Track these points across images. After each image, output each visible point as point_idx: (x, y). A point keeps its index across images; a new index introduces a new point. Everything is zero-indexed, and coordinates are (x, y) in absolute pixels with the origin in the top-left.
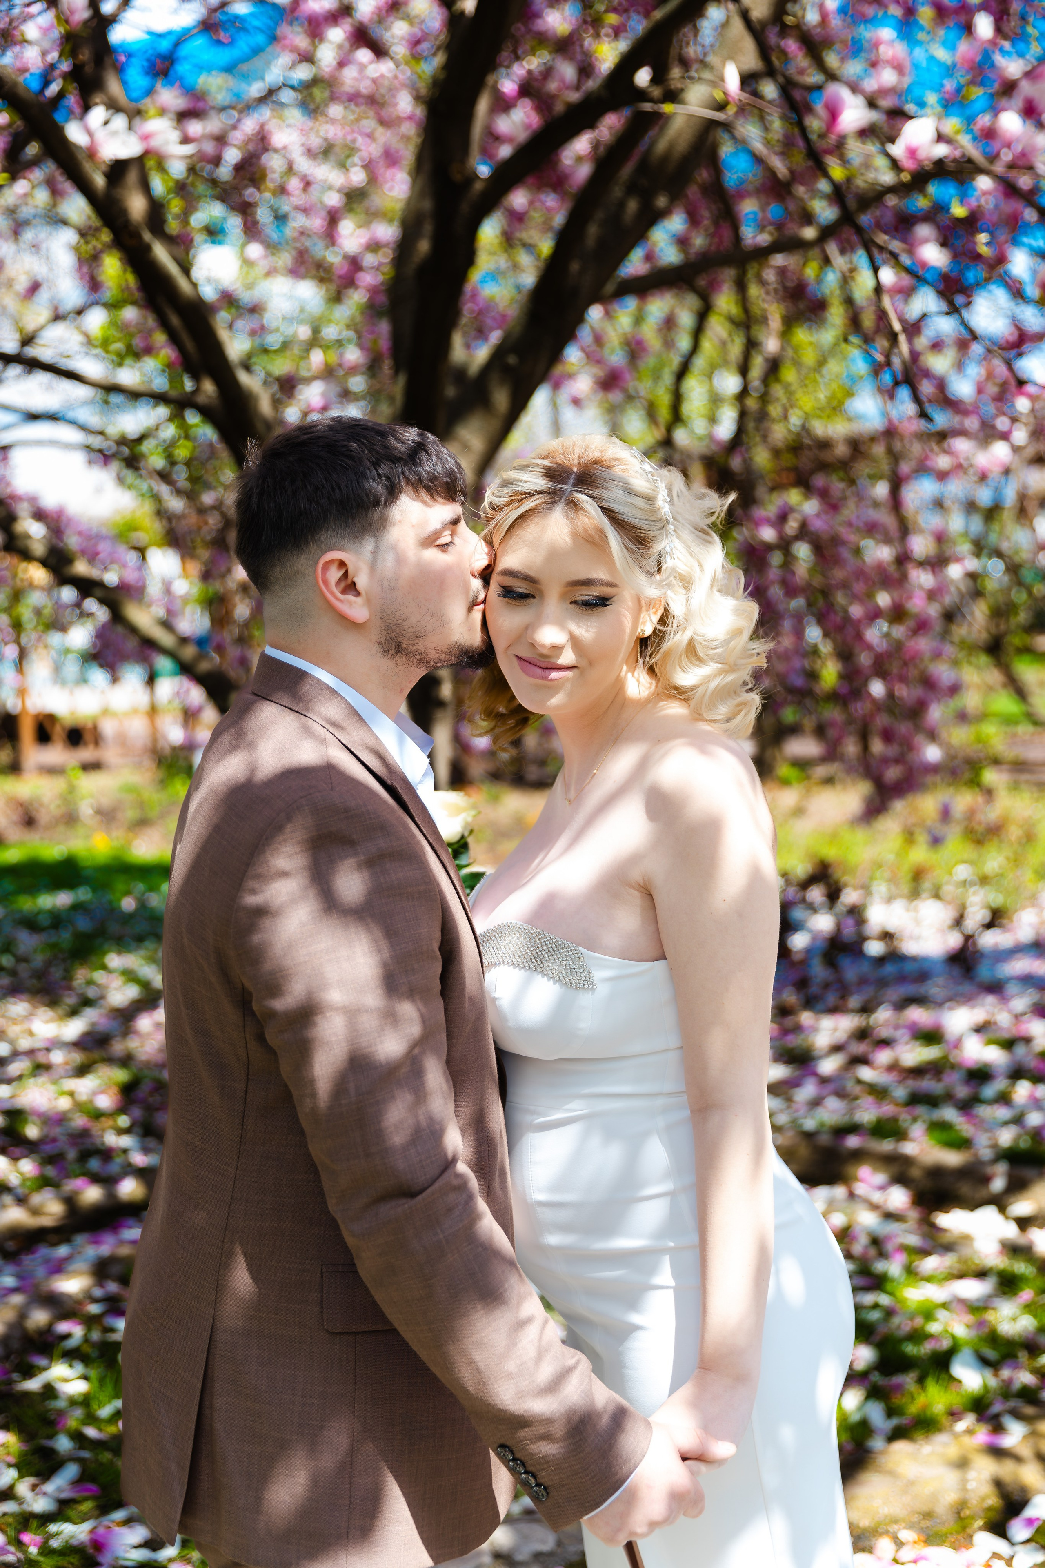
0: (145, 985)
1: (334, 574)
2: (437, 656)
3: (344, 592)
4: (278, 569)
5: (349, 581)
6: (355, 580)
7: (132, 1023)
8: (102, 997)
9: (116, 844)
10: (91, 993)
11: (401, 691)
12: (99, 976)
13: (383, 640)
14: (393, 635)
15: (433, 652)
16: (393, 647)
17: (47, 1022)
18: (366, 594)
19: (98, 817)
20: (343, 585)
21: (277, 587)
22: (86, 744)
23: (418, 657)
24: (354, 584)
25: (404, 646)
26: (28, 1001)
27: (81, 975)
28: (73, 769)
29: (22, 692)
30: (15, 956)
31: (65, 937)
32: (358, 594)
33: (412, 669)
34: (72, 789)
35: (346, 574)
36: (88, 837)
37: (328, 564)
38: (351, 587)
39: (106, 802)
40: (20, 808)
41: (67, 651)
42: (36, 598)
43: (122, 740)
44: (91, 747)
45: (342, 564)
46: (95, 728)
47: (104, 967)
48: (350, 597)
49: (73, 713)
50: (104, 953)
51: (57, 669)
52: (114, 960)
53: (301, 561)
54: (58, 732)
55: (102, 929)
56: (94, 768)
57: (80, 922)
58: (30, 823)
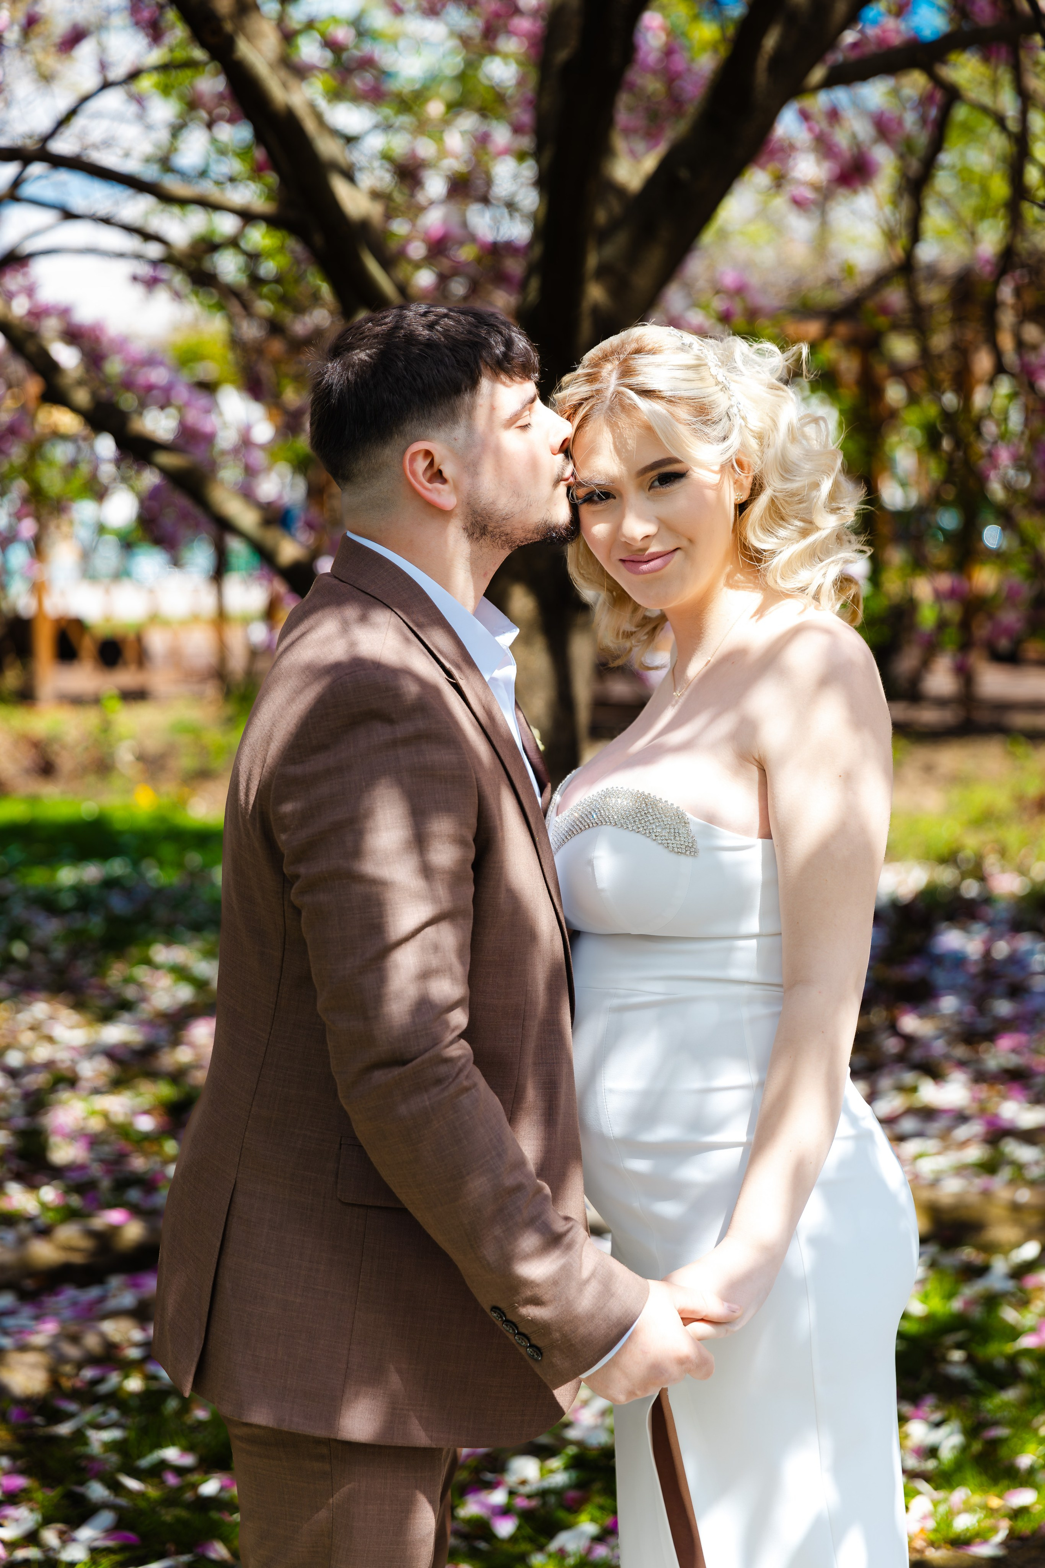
0: (200, 984)
1: (421, 465)
2: (523, 535)
3: (430, 481)
4: (362, 463)
5: (435, 469)
6: (441, 467)
7: (184, 1032)
8: (144, 999)
9: (165, 801)
10: (130, 993)
11: (485, 574)
12: (141, 973)
13: (468, 525)
14: (479, 519)
15: (520, 532)
16: (478, 531)
17: (72, 1027)
18: (453, 481)
19: (140, 765)
20: (429, 474)
21: (360, 479)
22: (125, 664)
23: (503, 538)
24: (440, 472)
25: (490, 529)
26: (47, 1001)
27: (116, 973)
28: (111, 697)
29: (38, 588)
30: (28, 943)
31: (95, 924)
32: (444, 481)
33: (497, 550)
34: (106, 727)
35: (432, 464)
36: (129, 791)
37: (415, 454)
38: (438, 476)
39: (153, 745)
40: (33, 751)
41: (101, 529)
42: (61, 453)
43: (175, 656)
44: (133, 668)
45: (428, 454)
46: (139, 640)
47: (148, 962)
48: (438, 485)
49: (108, 619)
50: (149, 944)
51: (86, 556)
52: (162, 954)
53: (388, 453)
54: (87, 646)
55: (144, 913)
56: (137, 696)
57: (116, 903)
58: (46, 771)
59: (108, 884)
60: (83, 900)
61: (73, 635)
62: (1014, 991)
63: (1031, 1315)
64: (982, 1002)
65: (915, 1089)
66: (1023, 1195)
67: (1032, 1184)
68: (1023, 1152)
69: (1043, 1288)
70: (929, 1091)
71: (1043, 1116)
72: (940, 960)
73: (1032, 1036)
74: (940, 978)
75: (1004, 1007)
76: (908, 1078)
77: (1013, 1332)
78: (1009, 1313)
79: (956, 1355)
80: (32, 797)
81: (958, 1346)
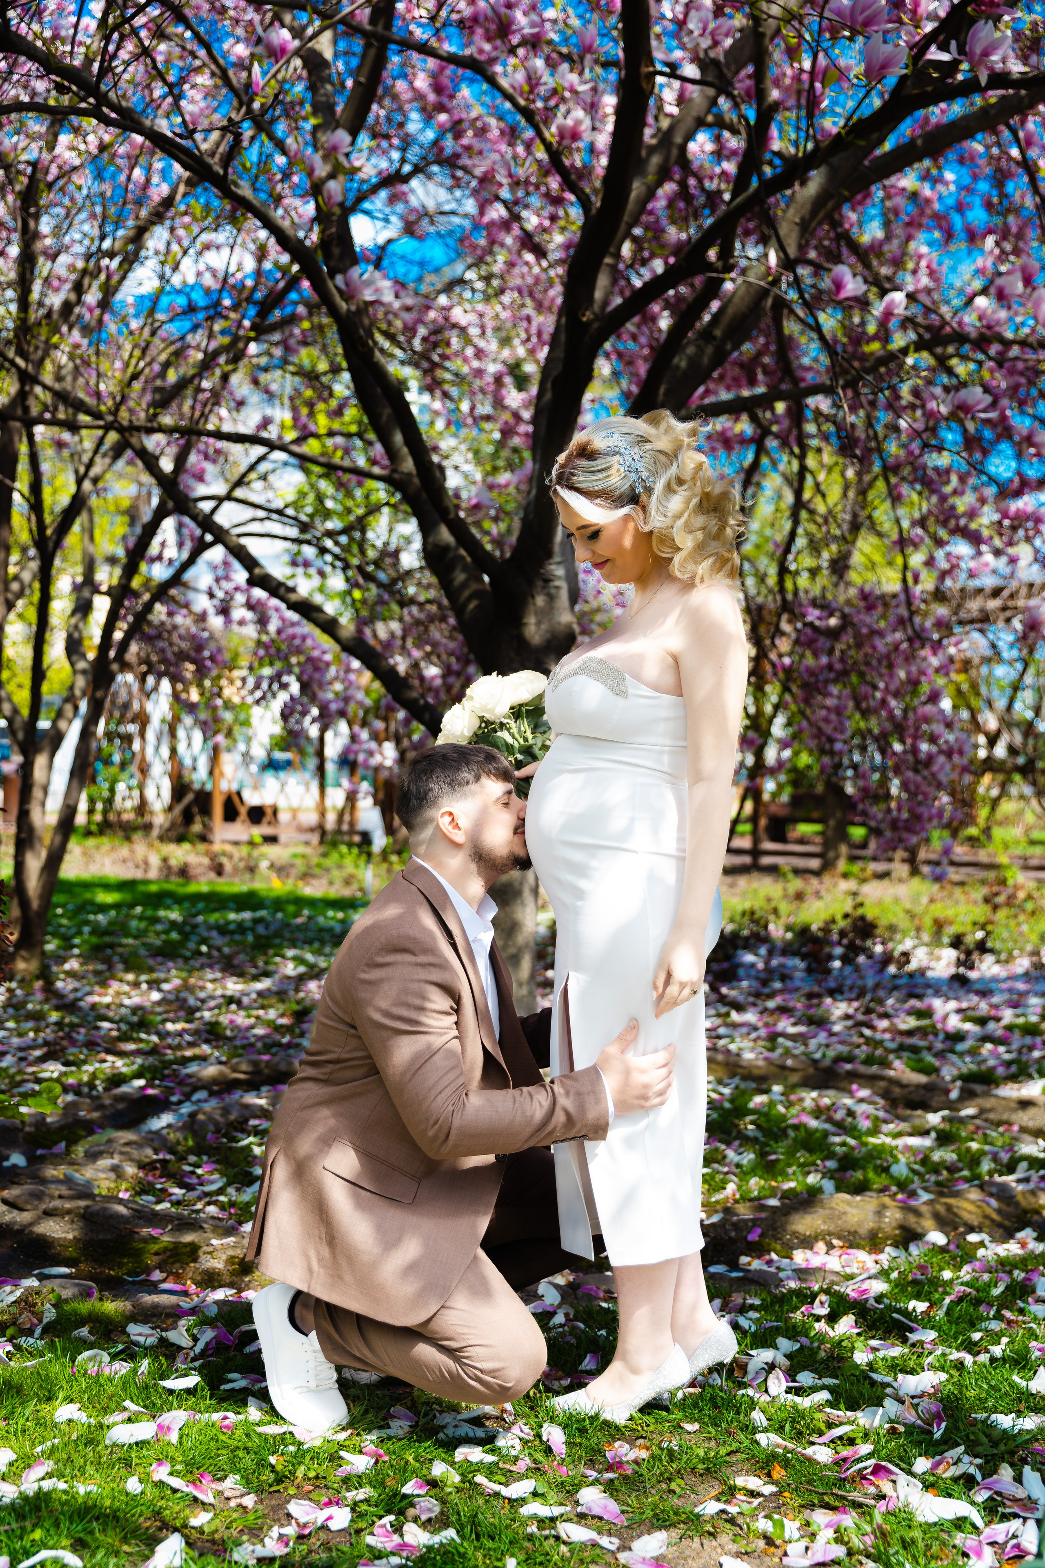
1: (447, 819)
18: (467, 828)
22: (266, 819)
25: (484, 856)
32: (459, 828)
35: (453, 820)
45: (450, 814)
54: (243, 811)
55: (278, 934)
56: (271, 840)
57: (261, 930)
58: (219, 870)
59: (257, 921)
60: (241, 928)
61: (236, 801)
62: (784, 978)
63: (794, 1111)
64: (765, 983)
65: (728, 1015)
66: (789, 1062)
67: (795, 1057)
68: (789, 1044)
69: (801, 1100)
70: (735, 1016)
71: (801, 1029)
72: (741, 965)
73: (795, 996)
74: (741, 972)
75: (778, 985)
76: (723, 1010)
77: (784, 1118)
78: (781, 1109)
79: (751, 1127)
80: (211, 882)
81: (752, 1123)
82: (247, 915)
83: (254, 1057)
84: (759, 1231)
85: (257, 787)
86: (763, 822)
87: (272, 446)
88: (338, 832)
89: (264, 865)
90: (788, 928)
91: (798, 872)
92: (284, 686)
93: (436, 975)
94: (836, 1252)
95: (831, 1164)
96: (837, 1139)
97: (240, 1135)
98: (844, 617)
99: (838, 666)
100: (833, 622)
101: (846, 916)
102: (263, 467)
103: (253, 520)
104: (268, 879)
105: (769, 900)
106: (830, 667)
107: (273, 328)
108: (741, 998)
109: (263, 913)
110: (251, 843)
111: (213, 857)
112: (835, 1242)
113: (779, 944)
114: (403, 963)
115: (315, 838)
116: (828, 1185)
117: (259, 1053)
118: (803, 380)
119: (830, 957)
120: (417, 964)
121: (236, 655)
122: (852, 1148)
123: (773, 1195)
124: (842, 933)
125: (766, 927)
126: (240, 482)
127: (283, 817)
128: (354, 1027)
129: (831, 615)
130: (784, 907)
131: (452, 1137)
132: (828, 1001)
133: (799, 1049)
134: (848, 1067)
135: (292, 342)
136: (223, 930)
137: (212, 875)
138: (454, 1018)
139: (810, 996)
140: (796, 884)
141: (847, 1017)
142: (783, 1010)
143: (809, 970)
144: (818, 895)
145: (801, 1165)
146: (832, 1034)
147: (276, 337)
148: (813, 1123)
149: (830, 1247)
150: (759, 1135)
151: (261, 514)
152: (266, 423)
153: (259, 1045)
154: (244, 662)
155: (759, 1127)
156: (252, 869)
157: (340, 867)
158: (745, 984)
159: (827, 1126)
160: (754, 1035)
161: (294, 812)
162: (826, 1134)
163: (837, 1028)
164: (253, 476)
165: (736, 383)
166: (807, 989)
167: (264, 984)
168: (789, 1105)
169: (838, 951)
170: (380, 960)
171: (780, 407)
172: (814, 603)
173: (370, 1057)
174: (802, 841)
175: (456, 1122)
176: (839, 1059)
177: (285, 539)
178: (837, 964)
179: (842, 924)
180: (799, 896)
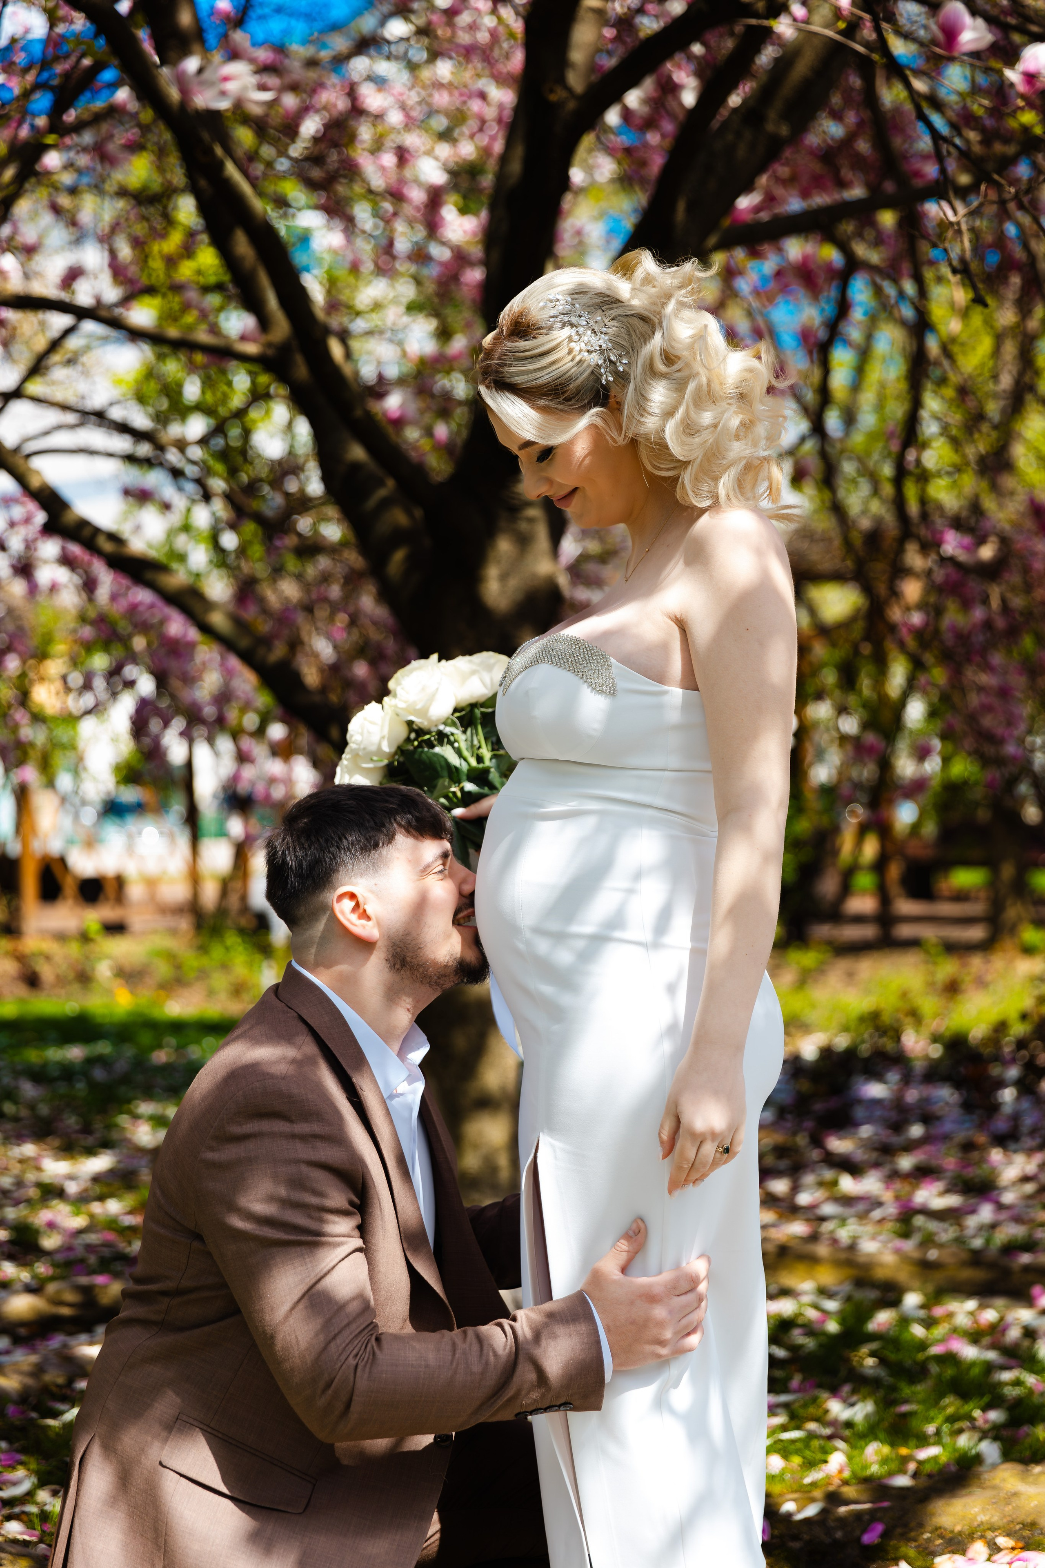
1: (348, 904)
3: (357, 917)
5: (361, 909)
6: (366, 907)
8: (126, 1139)
9: (142, 1001)
10: (112, 1135)
13: (389, 956)
14: (399, 950)
16: (398, 960)
17: (58, 1161)
18: (377, 918)
19: (119, 977)
20: (355, 912)
22: (106, 903)
24: (365, 911)
25: (408, 959)
31: (80, 1088)
32: (369, 918)
34: (89, 953)
35: (357, 905)
36: (106, 996)
37: (342, 895)
38: (362, 914)
39: (130, 965)
44: (112, 904)
45: (352, 896)
46: (118, 878)
48: (363, 921)
52: (142, 1107)
54: (69, 887)
55: (126, 1079)
56: (115, 928)
57: (99, 1074)
58: (32, 980)
59: (90, 1061)
60: (68, 1072)
61: (57, 870)
62: (927, 1119)
63: (939, 1331)
64: (898, 1126)
65: (835, 1183)
66: (933, 1254)
67: (940, 1246)
68: (933, 1226)
69: (950, 1315)
70: (847, 1184)
71: (953, 1201)
72: (859, 1101)
73: (943, 1148)
74: (859, 1113)
75: (916, 1131)
76: (828, 1174)
77: (923, 1345)
78: (918, 1331)
79: (870, 1362)
80: (22, 1001)
81: (872, 1354)
82: (75, 1053)
83: (84, 1280)
84: (880, 1528)
85: (91, 843)
86: (894, 871)
87: (81, 313)
88: (222, 911)
89: (103, 970)
90: (935, 1039)
91: (952, 948)
92: (130, 684)
93: (327, 1153)
94: (1003, 1557)
95: (994, 1416)
96: (1006, 1376)
97: (61, 1407)
98: (1004, 541)
99: (1000, 623)
100: (987, 552)
101: (1024, 1017)
102: (73, 343)
103: (59, 427)
104: (110, 993)
105: (904, 995)
106: (988, 625)
107: (78, 127)
108: (860, 1155)
109: (103, 1048)
110: (85, 938)
111: (21, 958)
112: (1002, 1541)
113: (919, 1066)
114: (272, 1135)
115: (185, 924)
116: (989, 1449)
117: (92, 1272)
118: (918, 174)
119: (1001, 1084)
120: (294, 1136)
121: (48, 639)
122: (1031, 1392)
123: (902, 1471)
124: (1021, 1044)
125: (898, 1039)
126: (37, 368)
127: (135, 891)
128: (199, 1237)
129: (981, 541)
130: (928, 1005)
131: (355, 1408)
132: (996, 1155)
133: (946, 1233)
134: (1025, 1258)
135: (112, 147)
136: (38, 1075)
137: (22, 990)
138: (355, 1221)
139: (968, 1147)
140: (947, 968)
141: (1025, 1179)
142: (923, 1173)
143: (967, 1106)
144: (981, 983)
145: (951, 1419)
146: (1000, 1207)
147: (88, 138)
148: (969, 1352)
149: (995, 1549)
150: (882, 1373)
151: (71, 418)
152: (73, 275)
153: (92, 1260)
154: (60, 647)
155: (883, 1362)
156: (84, 978)
157: (225, 967)
158: (866, 1131)
159: (991, 1355)
160: (877, 1214)
161: (151, 883)
162: (989, 1368)
163: (1008, 1198)
164: (56, 358)
165: (817, 183)
166: (961, 1136)
167: (101, 1163)
168: (929, 1323)
169: (1013, 1072)
170: (237, 1129)
171: (887, 219)
172: (957, 523)
173: (224, 1285)
174: (961, 896)
175: (362, 1383)
176: (1011, 1248)
177: (110, 455)
178: (1008, 1095)
179: (1018, 1029)
180: (952, 989)
